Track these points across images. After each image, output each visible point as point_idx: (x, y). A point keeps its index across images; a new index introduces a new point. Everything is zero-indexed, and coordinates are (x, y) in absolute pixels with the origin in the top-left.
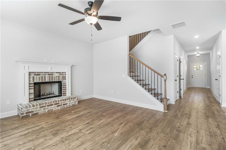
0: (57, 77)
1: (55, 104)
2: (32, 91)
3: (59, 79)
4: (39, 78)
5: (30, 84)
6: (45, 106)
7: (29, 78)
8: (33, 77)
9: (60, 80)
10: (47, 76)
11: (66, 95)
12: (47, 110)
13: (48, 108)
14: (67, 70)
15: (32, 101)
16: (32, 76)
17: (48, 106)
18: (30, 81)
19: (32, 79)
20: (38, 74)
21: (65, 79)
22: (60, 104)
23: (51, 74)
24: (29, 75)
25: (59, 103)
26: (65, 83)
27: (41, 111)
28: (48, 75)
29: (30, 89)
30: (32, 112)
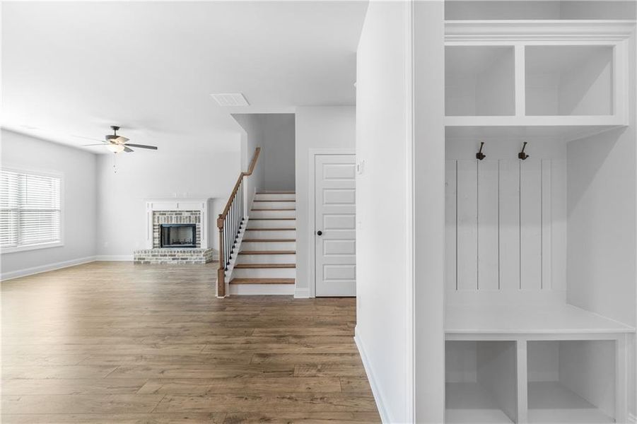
0: (187, 217)
1: (169, 255)
2: (157, 235)
3: (190, 221)
4: (165, 219)
5: (154, 225)
6: (158, 256)
7: (154, 218)
8: (158, 217)
9: (191, 223)
10: (174, 216)
11: (200, 247)
12: (160, 261)
13: (160, 259)
14: (201, 207)
15: (156, 247)
16: (156, 216)
17: (161, 256)
18: (154, 221)
19: (156, 220)
20: (163, 213)
21: (199, 222)
22: (176, 257)
23: (179, 213)
24: (154, 214)
25: (175, 255)
26: (198, 228)
27: (153, 261)
28: (176, 214)
29: (154, 232)
30: (144, 259)
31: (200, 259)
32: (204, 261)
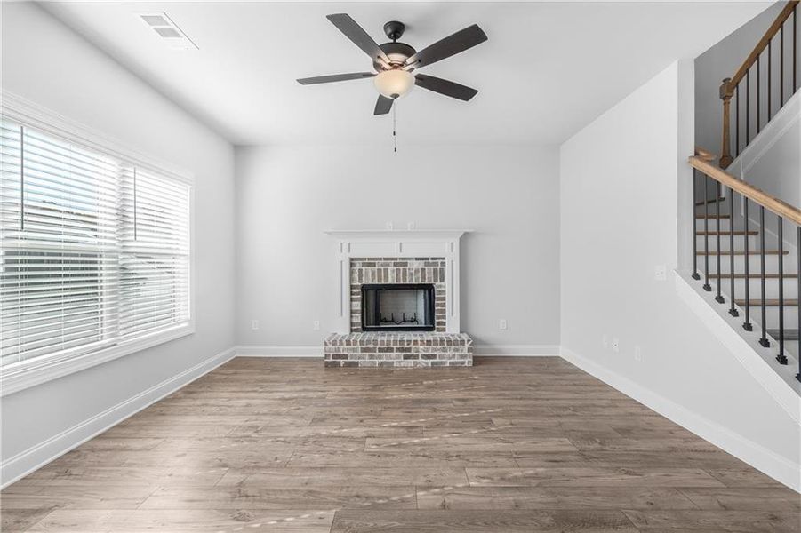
0: (417, 271)
1: (398, 350)
2: (357, 306)
3: (423, 278)
4: (373, 274)
5: (352, 287)
6: (373, 350)
7: (352, 273)
8: (360, 271)
9: (426, 282)
10: (391, 268)
11: (444, 330)
12: (378, 361)
13: (380, 357)
14: (448, 250)
15: (356, 330)
16: (357, 268)
17: (381, 350)
18: (352, 279)
19: (356, 276)
20: (370, 263)
21: (442, 280)
22: (413, 353)
23: (401, 263)
24: (352, 265)
25: (409, 350)
26: (440, 292)
27: (365, 361)
28: (395, 265)
29: (352, 300)
30: (346, 357)
31: (462, 357)
32: (468, 362)
